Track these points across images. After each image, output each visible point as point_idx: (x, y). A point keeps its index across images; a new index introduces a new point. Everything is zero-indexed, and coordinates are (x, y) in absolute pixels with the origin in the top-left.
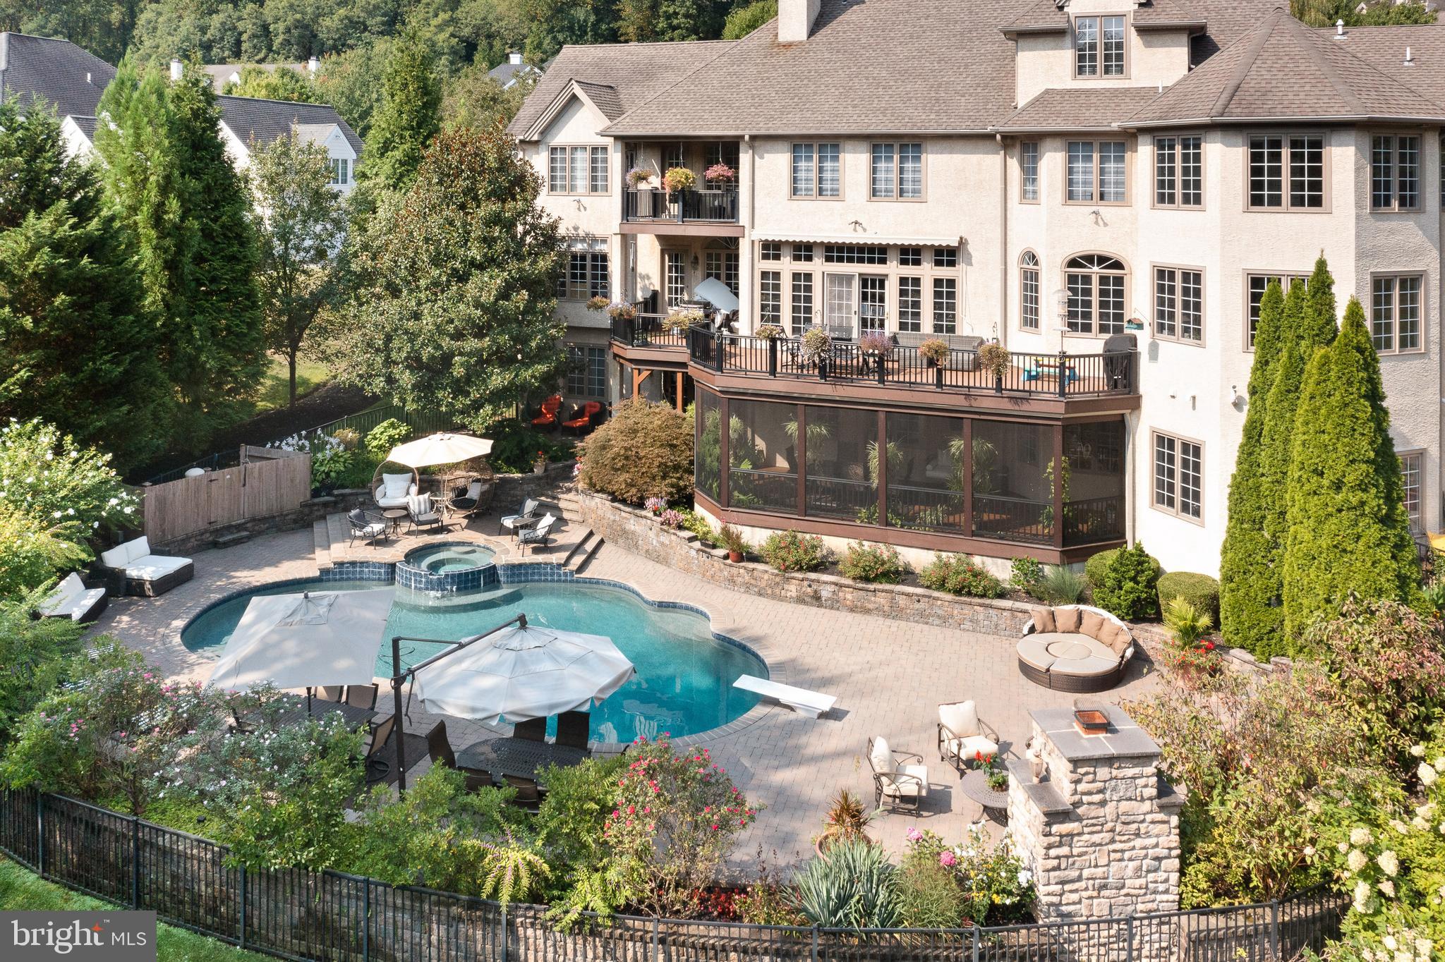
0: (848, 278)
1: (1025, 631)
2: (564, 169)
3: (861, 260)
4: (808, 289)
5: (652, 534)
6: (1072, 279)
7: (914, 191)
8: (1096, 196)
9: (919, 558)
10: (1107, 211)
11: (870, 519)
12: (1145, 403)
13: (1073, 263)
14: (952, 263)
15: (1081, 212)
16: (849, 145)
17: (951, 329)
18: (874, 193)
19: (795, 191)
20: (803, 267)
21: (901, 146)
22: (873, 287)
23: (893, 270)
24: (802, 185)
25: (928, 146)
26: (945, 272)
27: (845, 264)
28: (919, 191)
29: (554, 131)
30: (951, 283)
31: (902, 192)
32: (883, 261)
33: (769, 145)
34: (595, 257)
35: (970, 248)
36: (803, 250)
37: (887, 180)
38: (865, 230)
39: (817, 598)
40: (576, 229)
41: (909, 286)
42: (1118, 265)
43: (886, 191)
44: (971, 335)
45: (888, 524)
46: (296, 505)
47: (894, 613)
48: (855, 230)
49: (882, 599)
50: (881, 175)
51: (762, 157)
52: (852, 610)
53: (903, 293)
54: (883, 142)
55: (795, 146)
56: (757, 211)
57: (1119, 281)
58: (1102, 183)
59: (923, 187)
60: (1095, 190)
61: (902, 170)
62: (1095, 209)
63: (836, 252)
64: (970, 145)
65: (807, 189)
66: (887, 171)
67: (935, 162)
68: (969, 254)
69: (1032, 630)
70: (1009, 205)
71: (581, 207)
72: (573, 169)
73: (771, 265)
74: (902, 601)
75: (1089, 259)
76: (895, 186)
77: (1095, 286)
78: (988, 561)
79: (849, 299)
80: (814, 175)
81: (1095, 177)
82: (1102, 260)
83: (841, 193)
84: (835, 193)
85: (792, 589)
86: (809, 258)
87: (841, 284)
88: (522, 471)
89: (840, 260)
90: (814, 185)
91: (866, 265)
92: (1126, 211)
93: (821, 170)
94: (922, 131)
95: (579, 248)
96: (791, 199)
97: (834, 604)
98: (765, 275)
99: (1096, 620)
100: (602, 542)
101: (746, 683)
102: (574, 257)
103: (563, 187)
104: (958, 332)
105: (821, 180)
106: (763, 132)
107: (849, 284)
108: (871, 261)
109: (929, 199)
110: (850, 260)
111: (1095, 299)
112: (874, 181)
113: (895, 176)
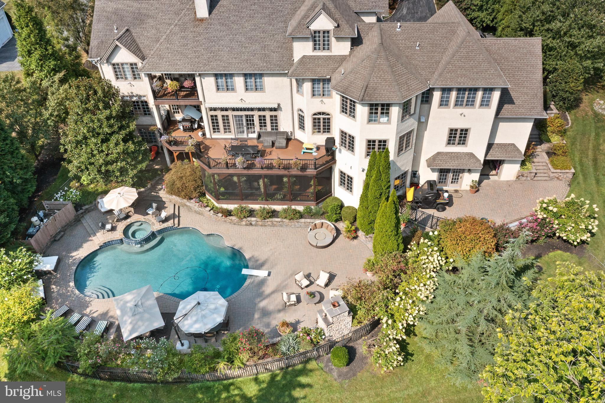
0: (242, 116)
1: (309, 230)
2: (120, 71)
3: (245, 111)
5: (196, 207)
6: (315, 119)
8: (322, 95)
9: (278, 208)
10: (325, 100)
11: (262, 200)
12: (337, 162)
13: (315, 114)
15: (317, 100)
16: (236, 76)
17: (277, 129)
18: (247, 89)
19: (218, 89)
20: (225, 114)
22: (250, 117)
23: (256, 114)
24: (220, 87)
26: (273, 113)
27: (240, 112)
29: (112, 57)
30: (276, 116)
31: (256, 89)
33: (206, 76)
34: (142, 102)
36: (224, 109)
37: (251, 85)
39: (251, 224)
40: (132, 93)
41: (262, 119)
42: (328, 114)
44: (283, 131)
45: (267, 200)
46: (73, 217)
47: (273, 225)
49: (269, 223)
50: (249, 84)
51: (204, 79)
52: (261, 226)
53: (260, 120)
56: (205, 96)
57: (329, 119)
58: (323, 91)
59: (263, 88)
60: (321, 93)
61: (255, 82)
62: (321, 99)
63: (236, 108)
64: (279, 74)
67: (267, 81)
69: (311, 230)
70: (293, 93)
71: (132, 85)
72: (124, 72)
73: (213, 113)
74: (275, 223)
75: (320, 113)
76: (254, 87)
77: (322, 121)
78: (296, 206)
79: (242, 121)
80: (224, 84)
81: (321, 89)
82: (323, 113)
85: (244, 223)
87: (239, 118)
88: (144, 187)
90: (225, 87)
92: (330, 100)
93: (227, 83)
94: (262, 72)
95: (134, 99)
97: (256, 225)
98: (212, 116)
99: (327, 225)
100: (179, 207)
101: (245, 271)
102: (134, 102)
103: (122, 78)
104: (279, 130)
105: (227, 85)
110: (241, 110)
111: (322, 124)
112: (246, 86)
113: (253, 84)
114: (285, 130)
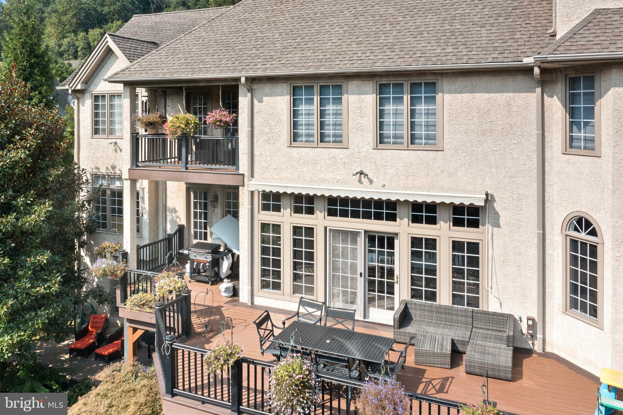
0: (354, 235)
2: (104, 115)
3: (367, 216)
4: (310, 244)
7: (428, 138)
14: (474, 224)
16: (352, 85)
18: (381, 139)
19: (295, 137)
20: (304, 220)
21: (412, 85)
22: (381, 245)
23: (403, 230)
24: (302, 130)
25: (445, 83)
26: (466, 234)
27: (349, 219)
28: (434, 138)
29: (94, 81)
30: (474, 247)
31: (413, 139)
32: (392, 218)
33: (267, 88)
35: (498, 206)
36: (304, 203)
37: (395, 125)
38: (371, 182)
40: (114, 168)
41: (423, 248)
43: (395, 137)
44: (499, 310)
48: (360, 181)
50: (389, 119)
53: (415, 255)
54: (392, 81)
55: (295, 88)
56: (256, 159)
59: (438, 133)
61: (413, 113)
63: (340, 206)
64: (498, 81)
65: (308, 135)
66: (396, 114)
68: (496, 213)
70: (548, 155)
71: (117, 149)
72: (111, 115)
73: (270, 217)
76: (405, 131)
79: (354, 257)
80: (315, 119)
83: (344, 139)
84: (338, 140)
86: (310, 211)
87: (345, 241)
89: (344, 214)
90: (315, 131)
91: (373, 221)
93: (322, 114)
94: (439, 66)
96: (290, 146)
98: (264, 227)
103: (103, 131)
104: (483, 307)
105: (322, 125)
106: (260, 73)
107: (354, 241)
108: (378, 217)
109: (447, 147)
110: (355, 215)
112: (381, 125)
113: (405, 119)
114: (506, 310)
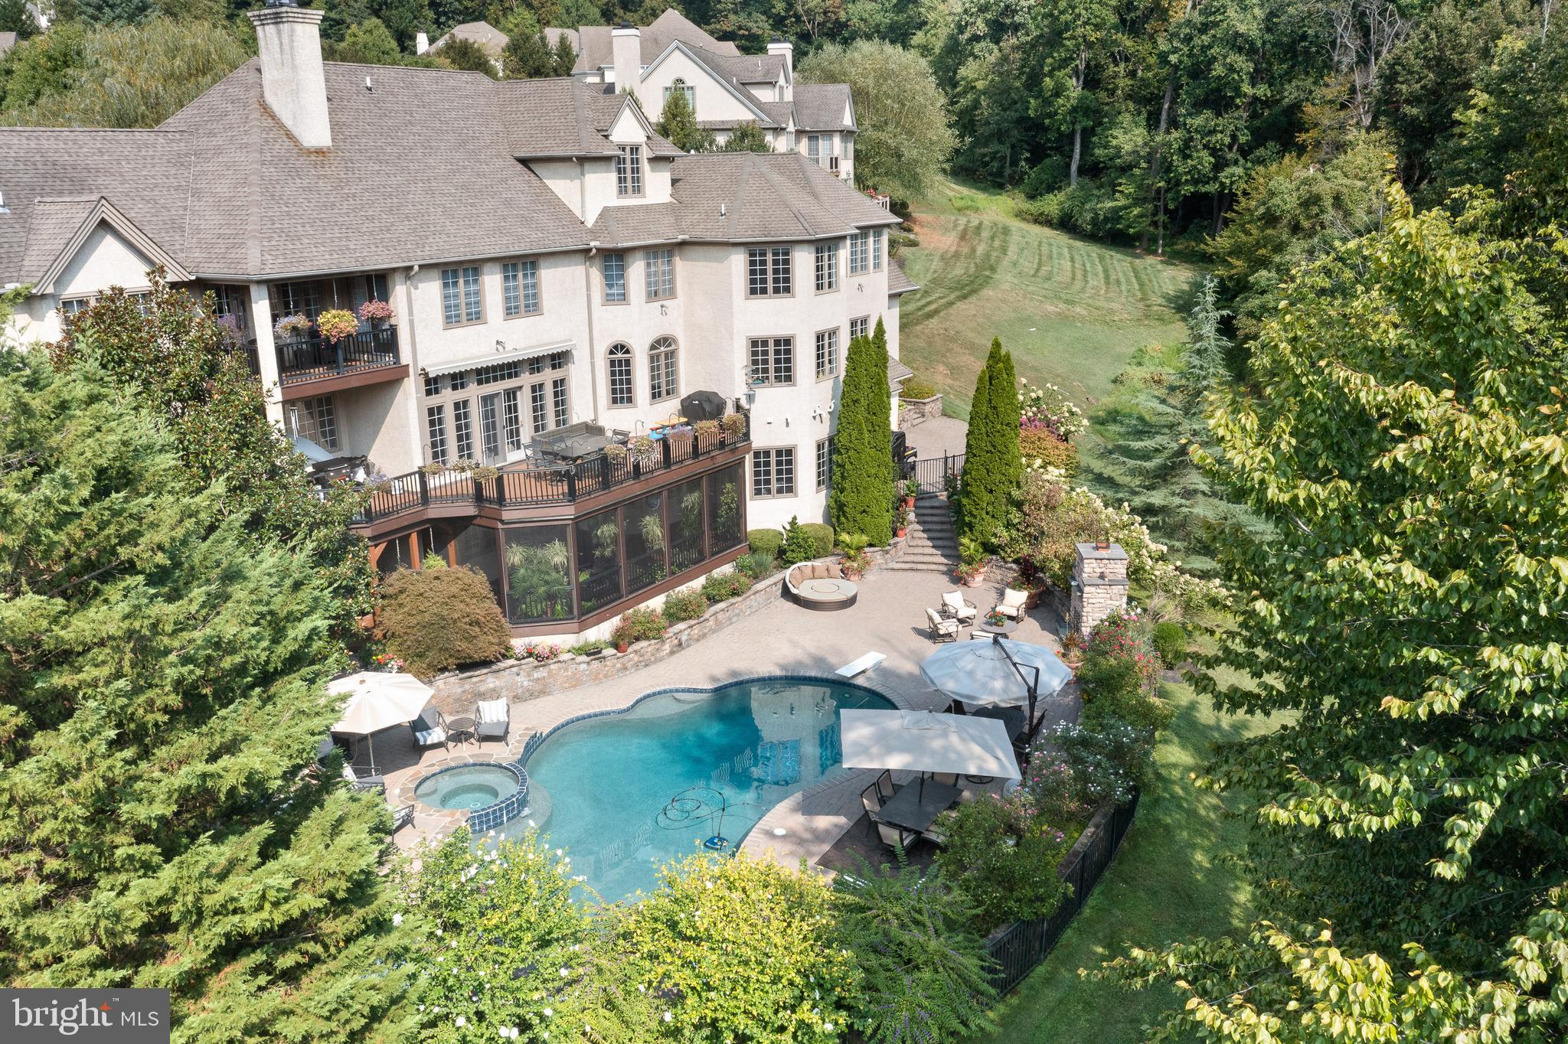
3: (502, 378)
4: (467, 415)
5: (520, 678)
7: (535, 305)
8: (660, 292)
10: (668, 303)
11: (663, 576)
13: (652, 346)
14: (562, 366)
15: (655, 307)
17: (566, 421)
18: (508, 312)
20: (460, 395)
21: (523, 265)
23: (525, 380)
26: (558, 374)
27: (491, 384)
28: (539, 305)
30: (563, 382)
32: (518, 374)
33: (422, 275)
35: (573, 350)
36: (457, 380)
37: (515, 297)
38: (504, 348)
41: (537, 392)
42: (672, 342)
43: (516, 308)
45: (673, 574)
48: (497, 351)
49: (711, 622)
50: (511, 294)
51: (416, 288)
52: (698, 639)
53: (533, 399)
54: (510, 263)
55: (443, 273)
56: (417, 346)
57: (673, 355)
58: (663, 283)
60: (660, 288)
61: (525, 286)
62: (661, 303)
63: (485, 374)
64: (567, 258)
65: (458, 316)
66: (515, 288)
68: (573, 355)
70: (593, 308)
73: (434, 400)
74: (720, 617)
75: (659, 342)
77: (663, 362)
80: (461, 301)
81: (659, 277)
82: (665, 340)
83: (483, 314)
84: (480, 315)
85: (667, 647)
86: (464, 386)
89: (488, 381)
91: (505, 381)
92: (674, 302)
93: (467, 294)
96: (445, 328)
97: (688, 643)
98: (430, 410)
105: (466, 305)
107: (498, 401)
108: (510, 376)
109: (545, 309)
110: (495, 379)
111: (663, 371)
112: (507, 299)
113: (520, 292)
